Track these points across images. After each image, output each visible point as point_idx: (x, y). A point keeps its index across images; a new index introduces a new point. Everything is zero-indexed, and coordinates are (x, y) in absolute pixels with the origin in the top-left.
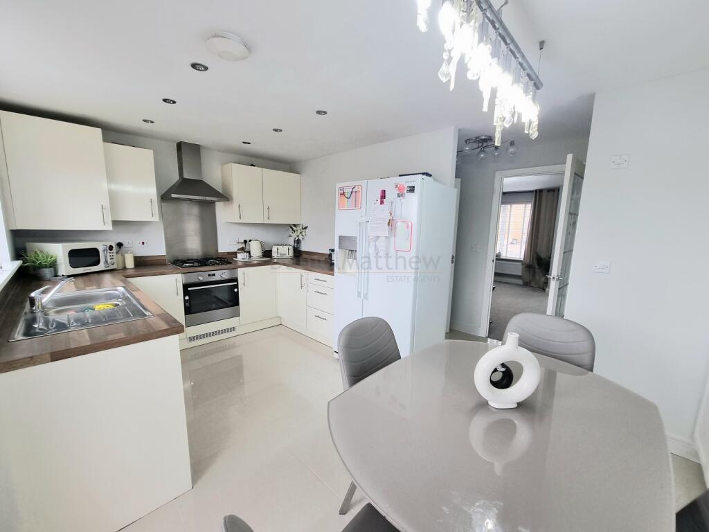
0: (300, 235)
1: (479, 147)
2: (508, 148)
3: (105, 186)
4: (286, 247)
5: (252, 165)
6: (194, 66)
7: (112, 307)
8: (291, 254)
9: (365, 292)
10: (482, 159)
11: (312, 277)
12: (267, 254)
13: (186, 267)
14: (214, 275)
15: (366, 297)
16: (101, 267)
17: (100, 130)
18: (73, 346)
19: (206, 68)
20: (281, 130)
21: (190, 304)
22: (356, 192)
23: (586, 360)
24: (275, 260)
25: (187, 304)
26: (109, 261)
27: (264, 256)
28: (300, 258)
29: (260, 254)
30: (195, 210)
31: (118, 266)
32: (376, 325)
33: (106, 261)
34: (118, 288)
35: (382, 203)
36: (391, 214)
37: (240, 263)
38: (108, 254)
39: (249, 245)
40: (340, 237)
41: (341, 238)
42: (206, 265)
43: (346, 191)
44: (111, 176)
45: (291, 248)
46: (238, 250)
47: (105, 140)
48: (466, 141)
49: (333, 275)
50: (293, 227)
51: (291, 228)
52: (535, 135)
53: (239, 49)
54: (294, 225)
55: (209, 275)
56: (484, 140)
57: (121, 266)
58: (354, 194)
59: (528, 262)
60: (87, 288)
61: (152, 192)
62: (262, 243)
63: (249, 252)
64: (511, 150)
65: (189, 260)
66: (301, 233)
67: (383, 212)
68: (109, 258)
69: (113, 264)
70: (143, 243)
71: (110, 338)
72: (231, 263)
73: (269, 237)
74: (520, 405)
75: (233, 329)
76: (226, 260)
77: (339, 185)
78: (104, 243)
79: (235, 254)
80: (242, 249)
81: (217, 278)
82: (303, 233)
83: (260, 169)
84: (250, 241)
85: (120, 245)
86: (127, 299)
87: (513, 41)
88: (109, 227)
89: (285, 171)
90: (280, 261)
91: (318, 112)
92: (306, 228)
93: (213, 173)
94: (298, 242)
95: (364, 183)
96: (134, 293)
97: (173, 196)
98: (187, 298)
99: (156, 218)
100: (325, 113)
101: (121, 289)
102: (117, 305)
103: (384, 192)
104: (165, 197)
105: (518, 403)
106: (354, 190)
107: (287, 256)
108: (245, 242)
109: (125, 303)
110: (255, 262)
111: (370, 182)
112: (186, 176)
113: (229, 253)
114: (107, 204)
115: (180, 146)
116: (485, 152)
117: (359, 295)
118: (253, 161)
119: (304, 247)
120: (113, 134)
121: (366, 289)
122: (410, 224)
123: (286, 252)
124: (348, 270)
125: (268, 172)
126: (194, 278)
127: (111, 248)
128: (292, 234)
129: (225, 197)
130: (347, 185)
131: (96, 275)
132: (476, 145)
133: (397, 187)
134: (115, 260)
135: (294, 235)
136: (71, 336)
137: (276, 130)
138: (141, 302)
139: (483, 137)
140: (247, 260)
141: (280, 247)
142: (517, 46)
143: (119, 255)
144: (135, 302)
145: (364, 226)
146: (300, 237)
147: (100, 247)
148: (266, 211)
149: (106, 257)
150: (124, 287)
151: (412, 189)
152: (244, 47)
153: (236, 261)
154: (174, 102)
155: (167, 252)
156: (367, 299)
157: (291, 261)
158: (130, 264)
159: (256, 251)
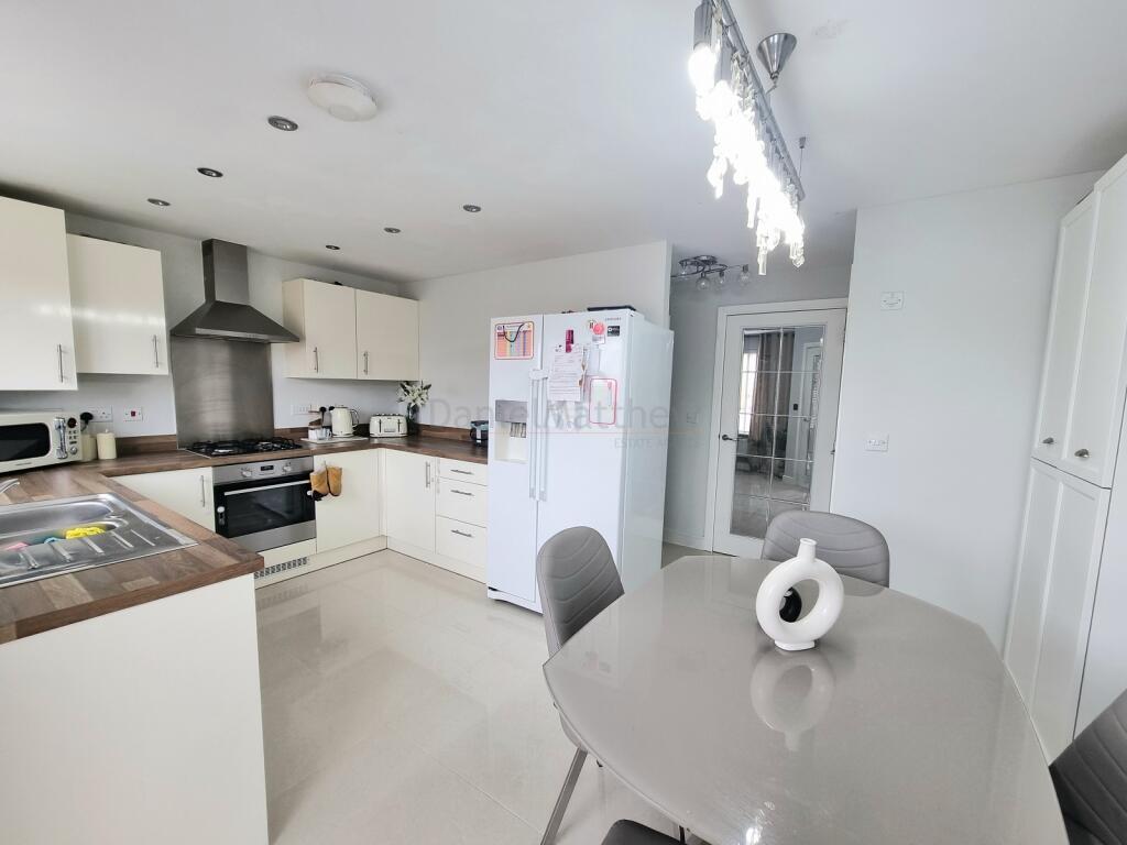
0: (419, 399)
1: (698, 272)
2: (739, 277)
3: (66, 311)
4: (395, 419)
5: (337, 283)
6: (275, 122)
7: (100, 531)
8: (403, 430)
9: (542, 489)
10: (705, 288)
11: (447, 467)
12: (362, 430)
13: (219, 455)
14: (272, 467)
15: (543, 496)
16: (52, 457)
17: (63, 211)
18: (59, 605)
19: (294, 127)
20: (398, 231)
21: (226, 520)
22: (525, 332)
23: (878, 572)
24: (376, 441)
25: (222, 521)
26: (68, 446)
27: (355, 434)
28: (416, 436)
29: (350, 431)
30: (222, 354)
31: (84, 456)
32: (586, 540)
33: (62, 448)
34: (101, 496)
35: (568, 349)
36: (584, 367)
37: (314, 447)
38: (67, 435)
39: (330, 415)
40: (497, 401)
41: (499, 404)
42: (257, 451)
43: (508, 330)
44: (78, 295)
45: (403, 420)
46: (311, 424)
47: (70, 230)
48: (681, 263)
49: (487, 463)
50: (405, 385)
51: (404, 387)
52: (801, 262)
53: (360, 102)
54: (408, 383)
55: (263, 469)
56: (706, 262)
57: (89, 457)
58: (521, 335)
59: (757, 438)
60: (34, 498)
61: (158, 324)
62: (353, 413)
63: (330, 427)
64: (744, 278)
65: (221, 442)
66: (420, 395)
67: (571, 364)
68: (67, 441)
69: (74, 453)
70: (133, 414)
71: (129, 586)
72: (300, 447)
73: (365, 402)
74: (818, 642)
75: (304, 561)
76: (291, 441)
77: (495, 321)
78: (59, 414)
79: (304, 431)
80: (318, 422)
81: (277, 472)
82: (424, 396)
83: (352, 289)
84: (332, 408)
85: (87, 417)
86: (127, 515)
87: (780, 136)
88: (73, 385)
89: (391, 294)
90: (384, 441)
91: (467, 208)
92: (428, 387)
93: (269, 295)
94: (415, 410)
95: (537, 319)
96: (138, 504)
97: (199, 331)
98: (221, 509)
99: (164, 370)
100: (478, 209)
101: (106, 497)
102: (111, 528)
103: (571, 333)
104: (180, 333)
105: (815, 641)
106: (523, 329)
107: (397, 434)
108: (323, 410)
109: (126, 522)
110: (341, 445)
111: (549, 318)
112: (220, 297)
113: (293, 430)
114: (69, 344)
115: (209, 247)
116: (708, 279)
117: (532, 495)
118: (338, 276)
119: (424, 419)
120: (85, 219)
121: (543, 485)
122: (614, 382)
123: (394, 426)
124: (512, 456)
125: (365, 296)
126: (234, 474)
127: (72, 423)
128: (403, 398)
129: (291, 335)
130: (511, 322)
131: (42, 473)
132: (694, 269)
133: (591, 326)
134: (79, 446)
135: (409, 399)
136: (44, 588)
137: (390, 230)
138: (162, 519)
139: (704, 258)
140: (327, 441)
141: (384, 419)
142: (783, 144)
143: (88, 436)
144: (146, 520)
145: (540, 386)
146: (419, 402)
147: (52, 422)
148: (362, 359)
149: (62, 439)
150: (110, 493)
151: (615, 331)
152: (368, 100)
153: (306, 443)
154: (219, 175)
155: (178, 429)
156: (545, 500)
157: (402, 442)
158: (107, 450)
159: (342, 425)
